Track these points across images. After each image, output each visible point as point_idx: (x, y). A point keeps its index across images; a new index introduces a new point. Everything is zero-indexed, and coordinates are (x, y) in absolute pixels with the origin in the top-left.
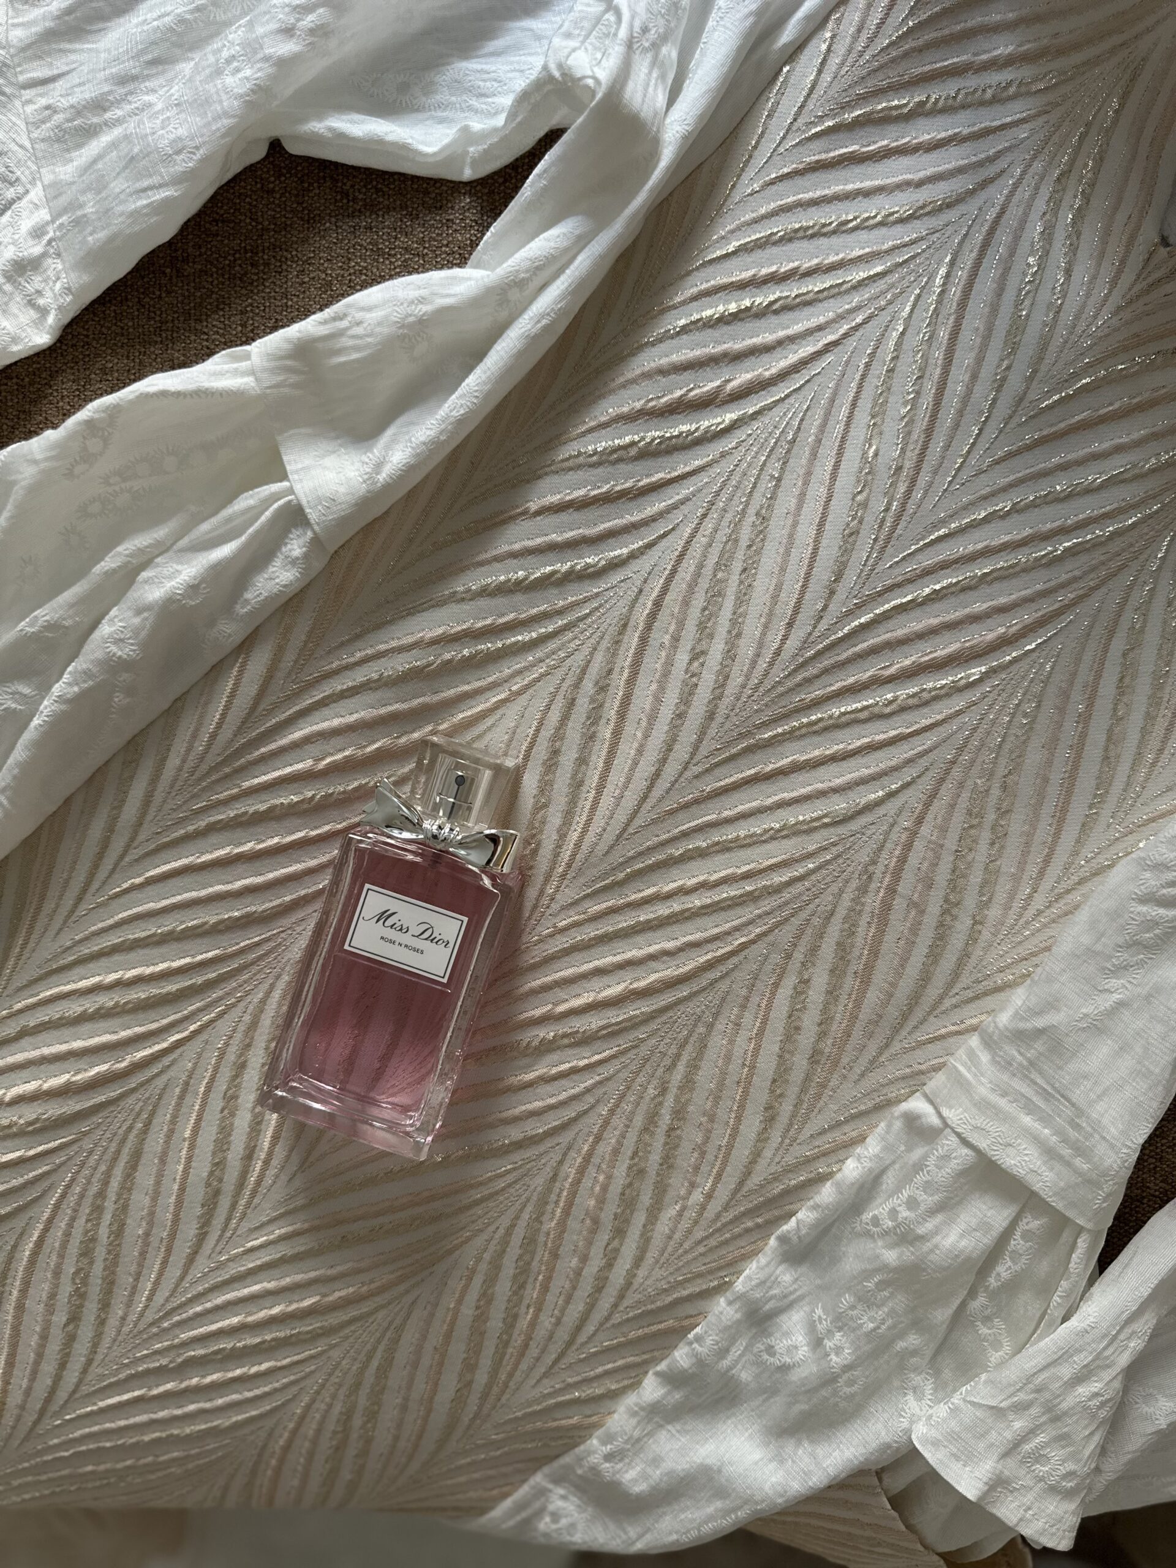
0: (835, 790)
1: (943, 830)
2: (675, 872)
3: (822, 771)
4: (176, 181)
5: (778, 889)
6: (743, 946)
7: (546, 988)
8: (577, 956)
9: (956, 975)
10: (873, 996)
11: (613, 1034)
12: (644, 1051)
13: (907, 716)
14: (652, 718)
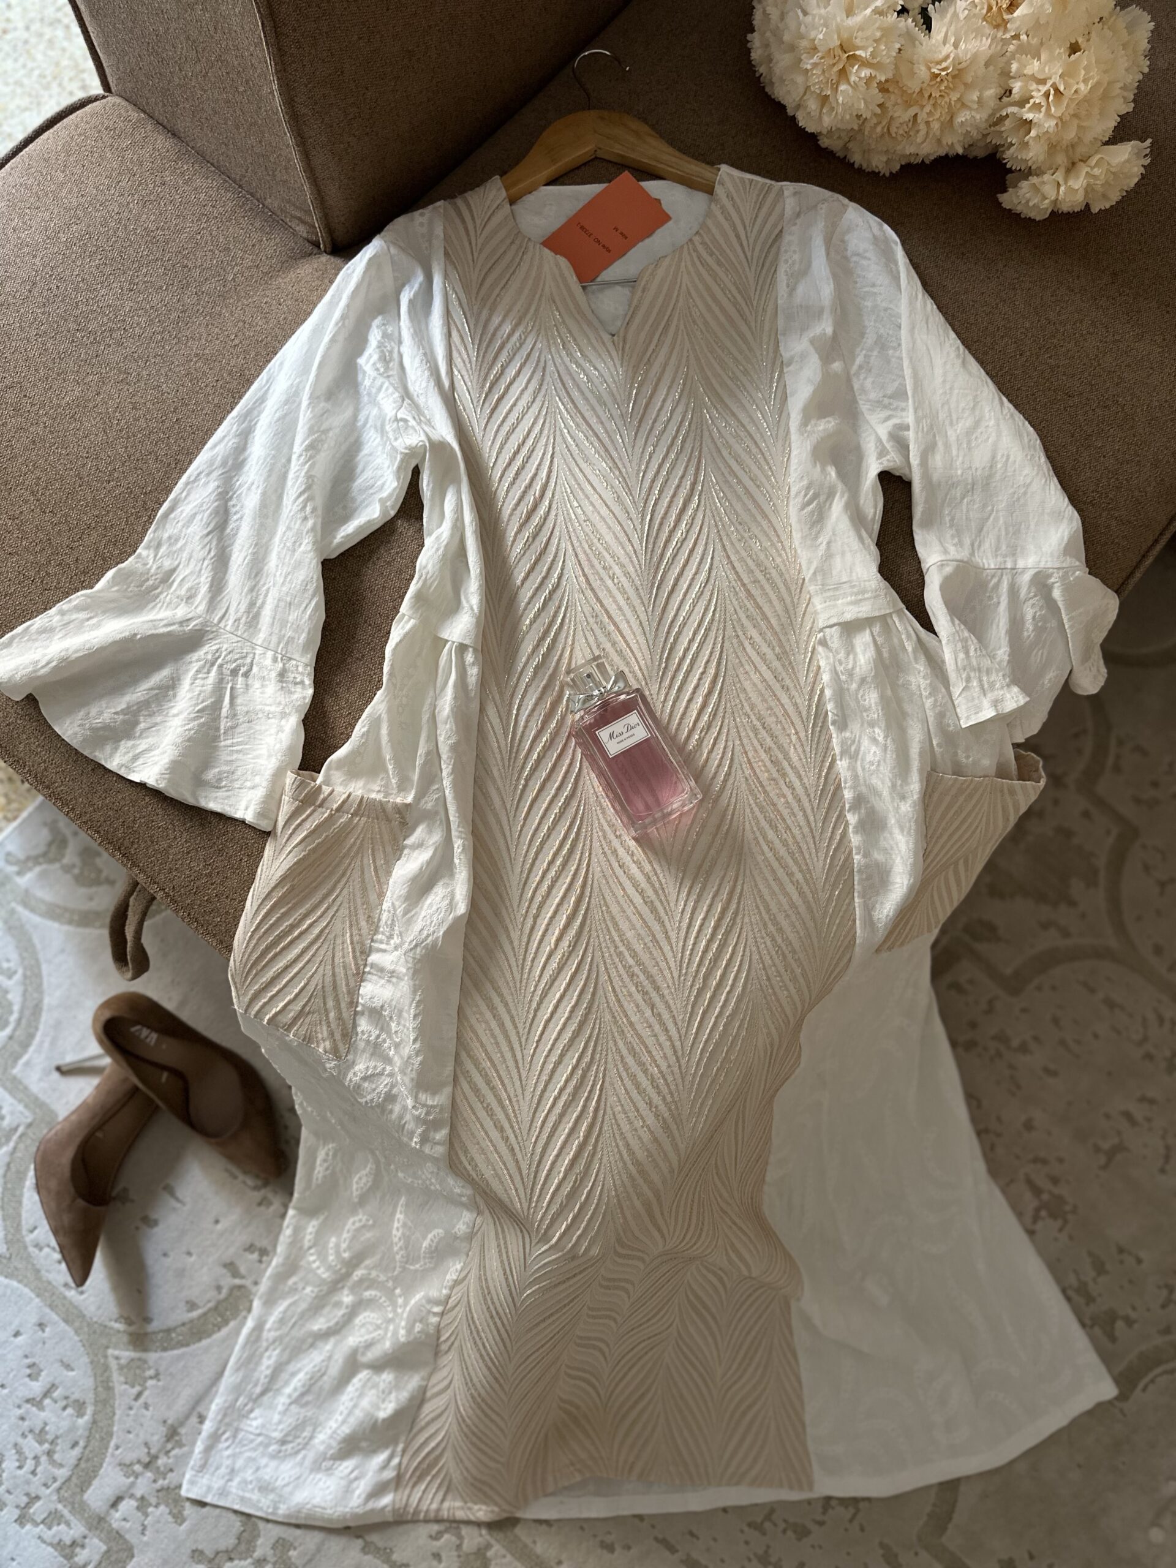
0: (695, 574)
1: (737, 552)
2: (677, 647)
3: (685, 573)
4: (313, 596)
5: (713, 619)
6: (722, 647)
7: (679, 724)
8: (678, 704)
9: (788, 589)
10: (773, 621)
11: (715, 715)
12: (729, 711)
13: (691, 533)
14: (620, 609)
